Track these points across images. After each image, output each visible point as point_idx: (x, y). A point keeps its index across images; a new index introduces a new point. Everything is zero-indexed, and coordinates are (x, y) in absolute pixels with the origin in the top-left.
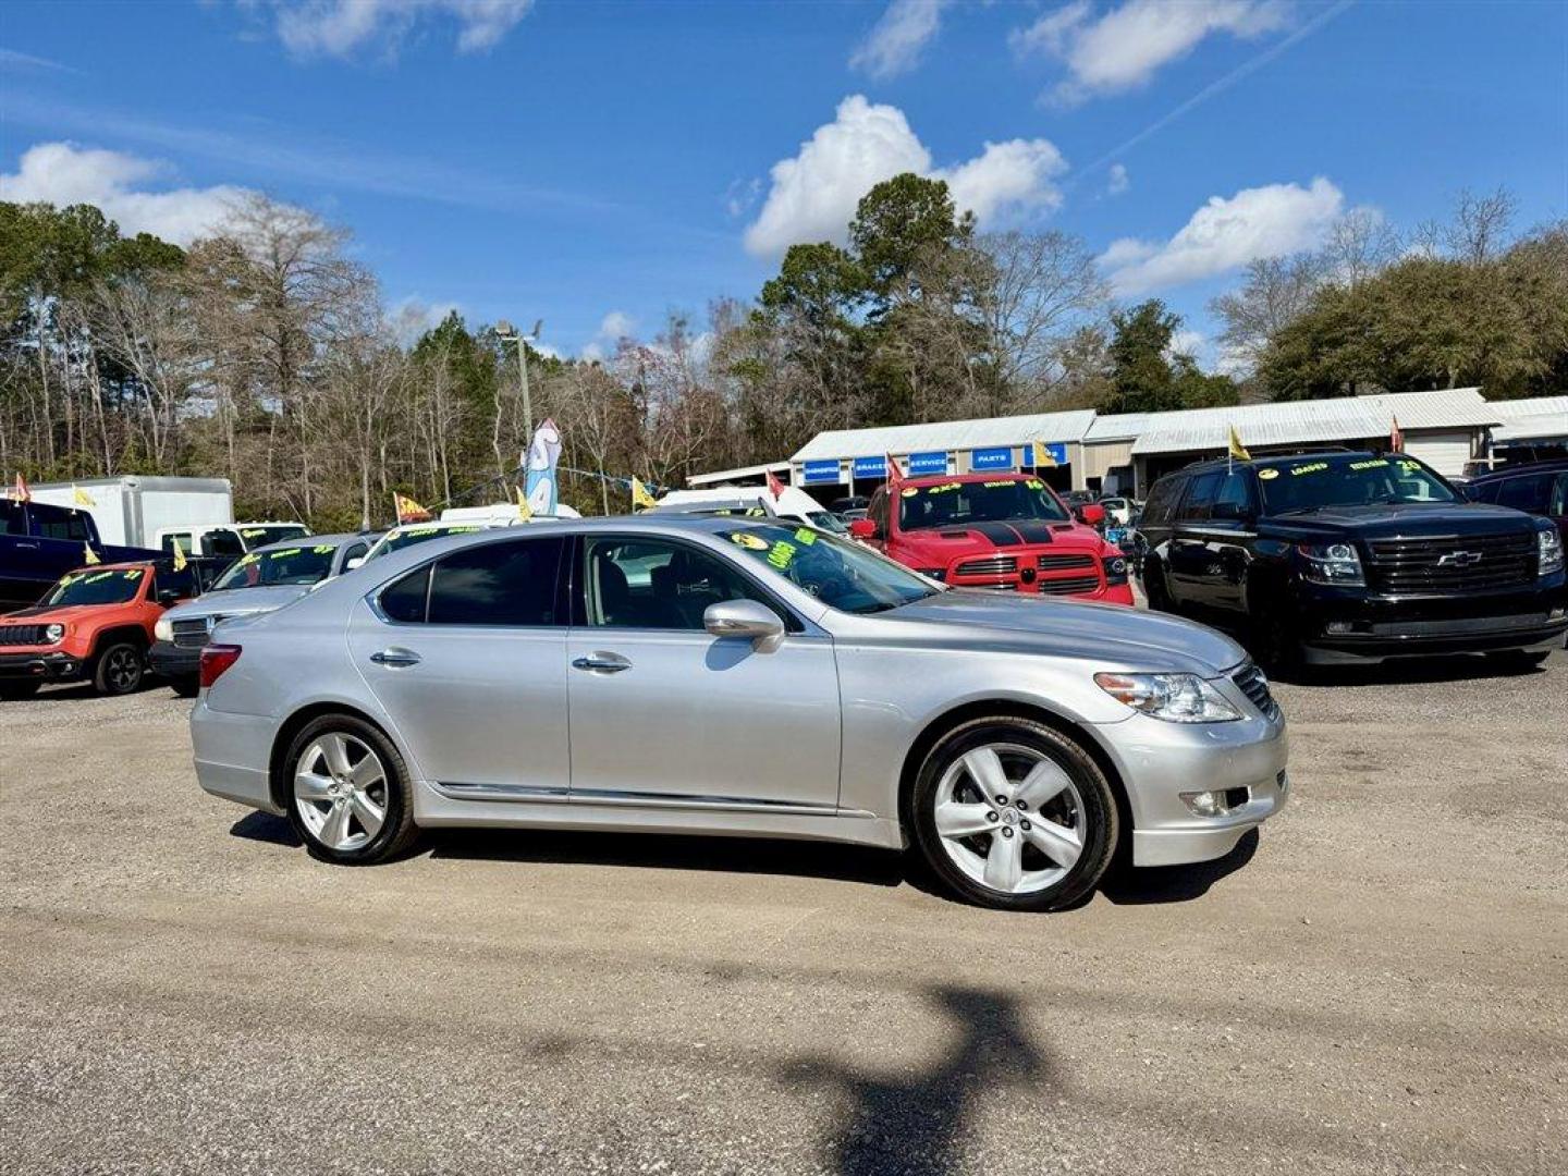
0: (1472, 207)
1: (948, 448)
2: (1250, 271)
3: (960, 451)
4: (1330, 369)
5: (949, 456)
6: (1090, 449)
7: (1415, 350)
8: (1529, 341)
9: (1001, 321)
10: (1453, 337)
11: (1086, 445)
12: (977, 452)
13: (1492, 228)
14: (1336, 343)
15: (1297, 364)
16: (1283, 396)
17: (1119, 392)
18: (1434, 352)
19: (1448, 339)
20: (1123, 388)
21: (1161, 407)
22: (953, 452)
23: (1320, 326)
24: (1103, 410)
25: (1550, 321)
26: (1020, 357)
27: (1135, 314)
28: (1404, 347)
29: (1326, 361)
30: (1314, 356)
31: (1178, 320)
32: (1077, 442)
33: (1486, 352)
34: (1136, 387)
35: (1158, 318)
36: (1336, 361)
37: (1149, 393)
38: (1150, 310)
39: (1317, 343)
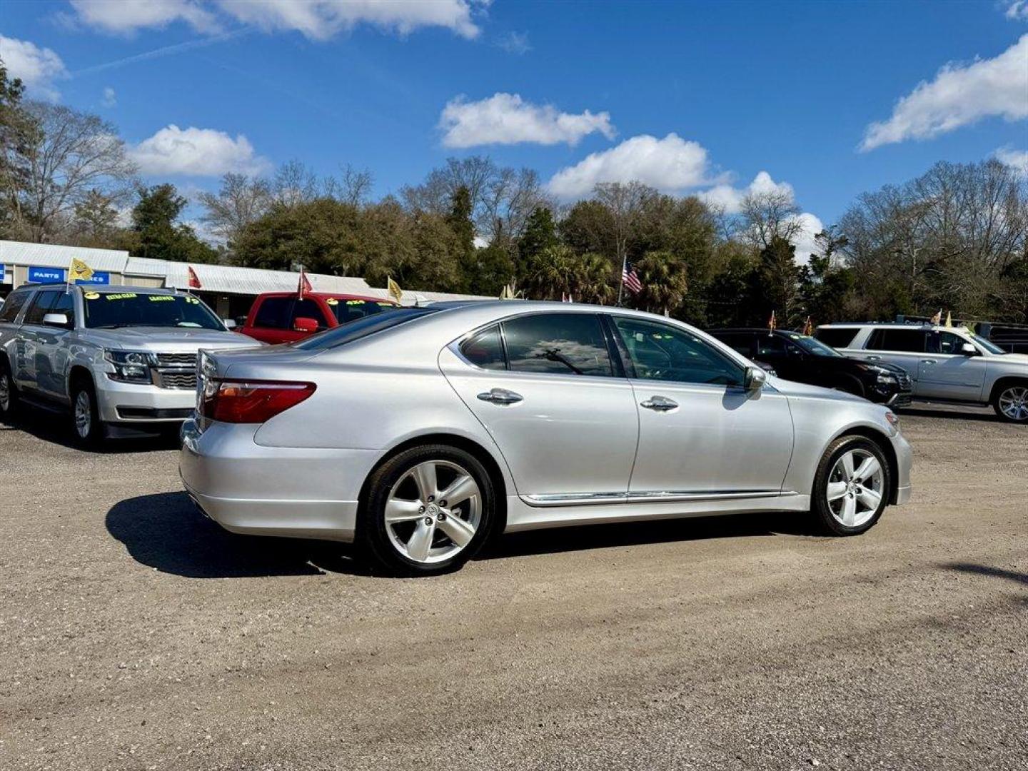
0: (352, 176)
1: (6, 261)
2: (225, 180)
3: (18, 266)
4: (285, 253)
5: (6, 268)
6: (128, 279)
7: (334, 251)
8: (386, 256)
9: (48, 172)
10: (353, 248)
11: (126, 276)
12: (33, 269)
13: (361, 190)
14: (289, 238)
15: (263, 247)
16: (253, 264)
17: (142, 242)
18: (344, 255)
19: (350, 248)
20: (146, 240)
21: (173, 258)
22: (11, 265)
23: (277, 225)
24: (133, 254)
25: (397, 248)
26: (61, 201)
27: (155, 191)
28: (328, 248)
29: (282, 247)
30: (275, 244)
31: (185, 202)
32: (119, 273)
33: (368, 259)
34: (155, 241)
35: (171, 197)
36: (289, 249)
37: (166, 247)
38: (166, 191)
39: (276, 237)
